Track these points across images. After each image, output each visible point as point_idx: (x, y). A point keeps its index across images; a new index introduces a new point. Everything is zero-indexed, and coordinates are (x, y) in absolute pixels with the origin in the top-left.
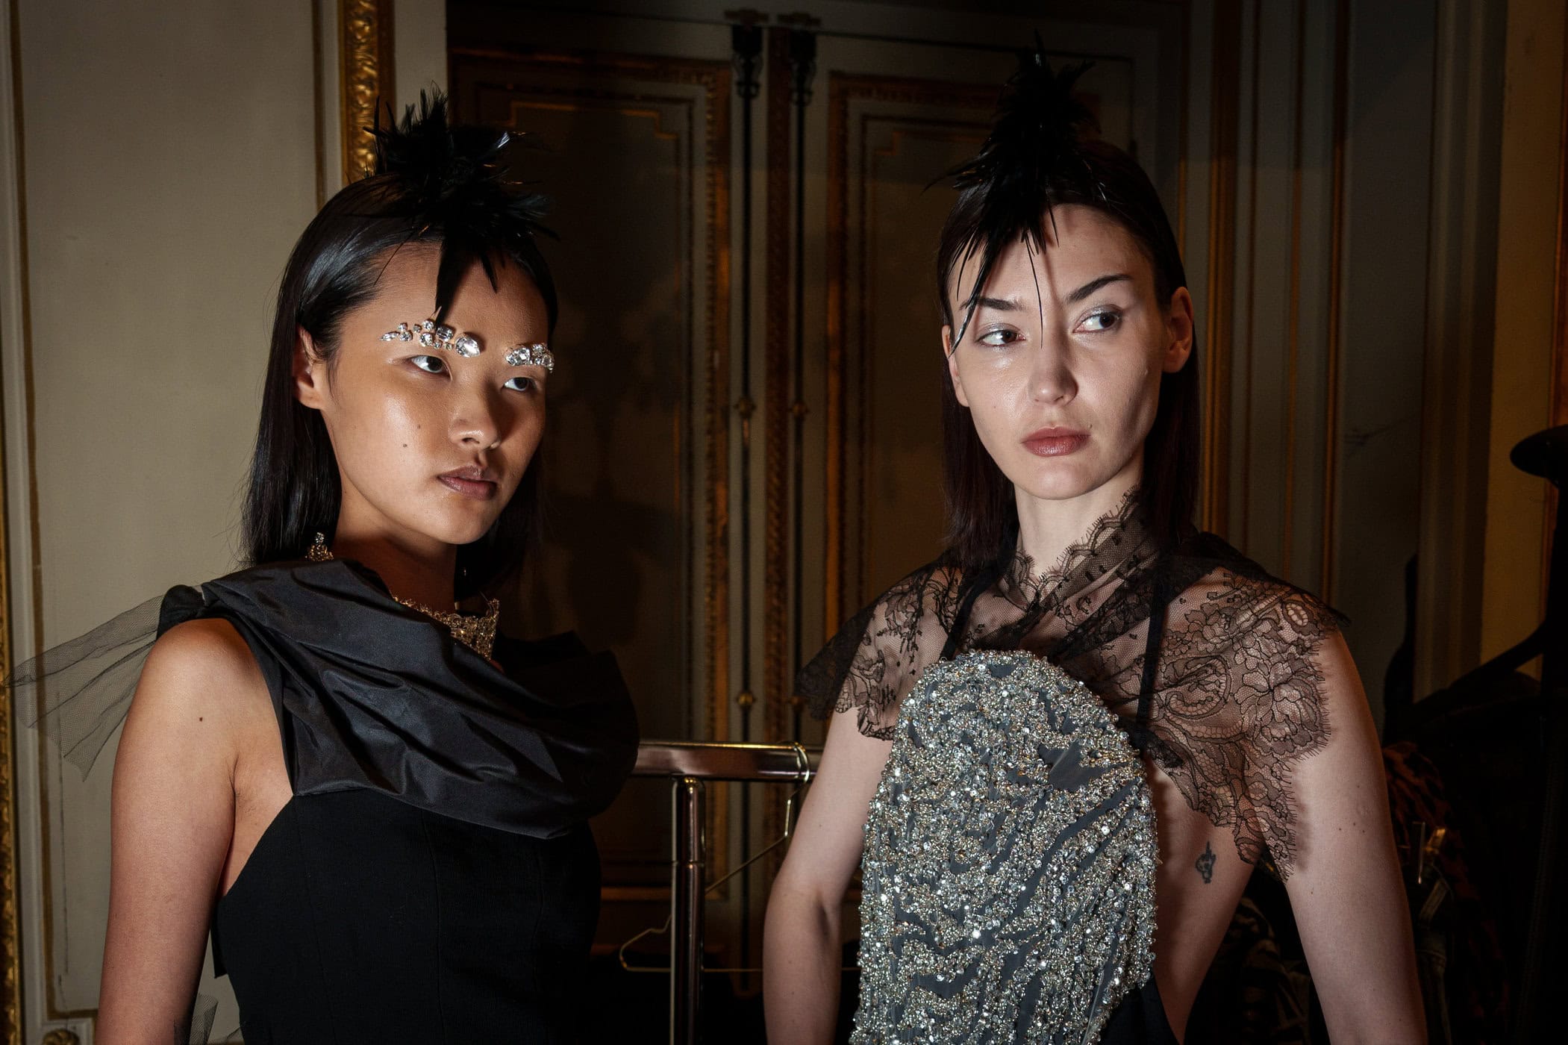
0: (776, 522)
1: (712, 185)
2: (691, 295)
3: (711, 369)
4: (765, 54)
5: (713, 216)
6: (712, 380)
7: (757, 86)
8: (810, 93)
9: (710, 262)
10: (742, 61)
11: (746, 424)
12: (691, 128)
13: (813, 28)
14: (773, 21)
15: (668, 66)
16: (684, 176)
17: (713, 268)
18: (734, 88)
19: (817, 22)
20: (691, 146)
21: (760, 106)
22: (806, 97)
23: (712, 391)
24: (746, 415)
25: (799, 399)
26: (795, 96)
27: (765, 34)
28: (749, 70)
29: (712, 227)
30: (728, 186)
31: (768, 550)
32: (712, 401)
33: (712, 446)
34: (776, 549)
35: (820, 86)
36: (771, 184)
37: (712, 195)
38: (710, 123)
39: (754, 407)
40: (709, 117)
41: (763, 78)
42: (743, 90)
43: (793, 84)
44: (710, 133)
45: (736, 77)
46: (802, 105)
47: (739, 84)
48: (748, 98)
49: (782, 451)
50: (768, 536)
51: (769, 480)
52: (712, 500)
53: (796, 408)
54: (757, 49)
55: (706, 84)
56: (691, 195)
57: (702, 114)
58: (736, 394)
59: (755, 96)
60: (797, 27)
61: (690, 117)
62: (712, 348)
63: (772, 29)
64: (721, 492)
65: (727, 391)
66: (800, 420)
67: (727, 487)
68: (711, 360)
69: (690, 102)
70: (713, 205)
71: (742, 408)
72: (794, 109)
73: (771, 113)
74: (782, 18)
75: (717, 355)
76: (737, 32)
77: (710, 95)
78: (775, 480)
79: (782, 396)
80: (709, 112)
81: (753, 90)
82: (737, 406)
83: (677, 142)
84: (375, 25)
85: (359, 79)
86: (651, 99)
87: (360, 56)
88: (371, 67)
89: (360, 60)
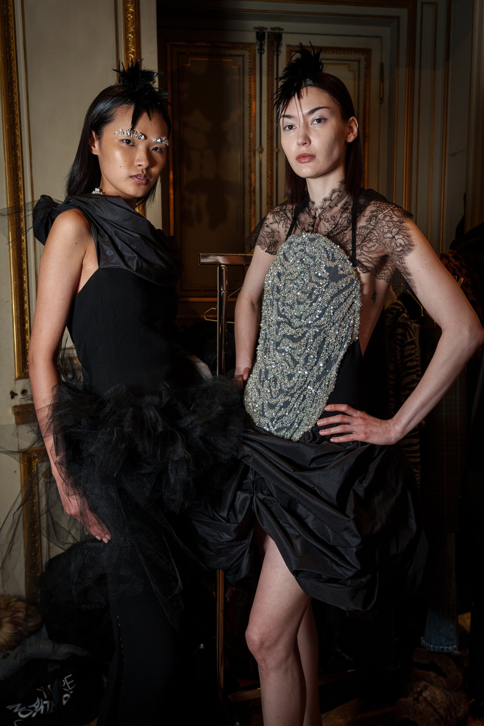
0: (270, 185)
1: (250, 81)
2: (244, 116)
3: (250, 139)
4: (266, 40)
5: (250, 91)
6: (250, 142)
7: (264, 50)
8: (280, 52)
9: (249, 105)
10: (259, 43)
11: (261, 155)
12: (243, 64)
13: (281, 31)
14: (269, 30)
15: (237, 45)
16: (241, 78)
17: (250, 107)
19: (282, 29)
20: (243, 69)
21: (265, 56)
23: (250, 145)
24: (261, 152)
25: (277, 147)
26: (276, 53)
27: (266, 34)
28: (261, 45)
29: (250, 95)
30: (255, 82)
31: (268, 194)
32: (250, 148)
33: (250, 162)
34: (270, 193)
35: (283, 49)
36: (268, 80)
37: (250, 85)
38: (250, 62)
39: (263, 150)
40: (249, 60)
41: (265, 48)
42: (259, 51)
43: (275, 49)
44: (250, 65)
45: (257, 47)
46: (278, 55)
47: (258, 50)
48: (261, 54)
49: (272, 163)
50: (268, 189)
51: (268, 172)
52: (250, 179)
53: (276, 150)
54: (264, 39)
55: (248, 50)
56: (243, 84)
57: (247, 59)
58: (258, 146)
59: (263, 53)
60: (276, 31)
61: (243, 61)
62: (250, 132)
63: (268, 32)
64: (253, 176)
65: (255, 145)
66: (277, 153)
67: (255, 175)
68: (250, 136)
69: (243, 56)
70: (250, 88)
71: (259, 150)
72: (275, 57)
73: (268, 58)
74: (271, 29)
75: (252, 134)
76: (257, 33)
77: (249, 54)
78: (270, 172)
79: (272, 146)
83: (239, 68)
84: (135, 35)
85: (130, 52)
86: (231, 55)
87: (130, 45)
88: (133, 49)
89: (130, 47)
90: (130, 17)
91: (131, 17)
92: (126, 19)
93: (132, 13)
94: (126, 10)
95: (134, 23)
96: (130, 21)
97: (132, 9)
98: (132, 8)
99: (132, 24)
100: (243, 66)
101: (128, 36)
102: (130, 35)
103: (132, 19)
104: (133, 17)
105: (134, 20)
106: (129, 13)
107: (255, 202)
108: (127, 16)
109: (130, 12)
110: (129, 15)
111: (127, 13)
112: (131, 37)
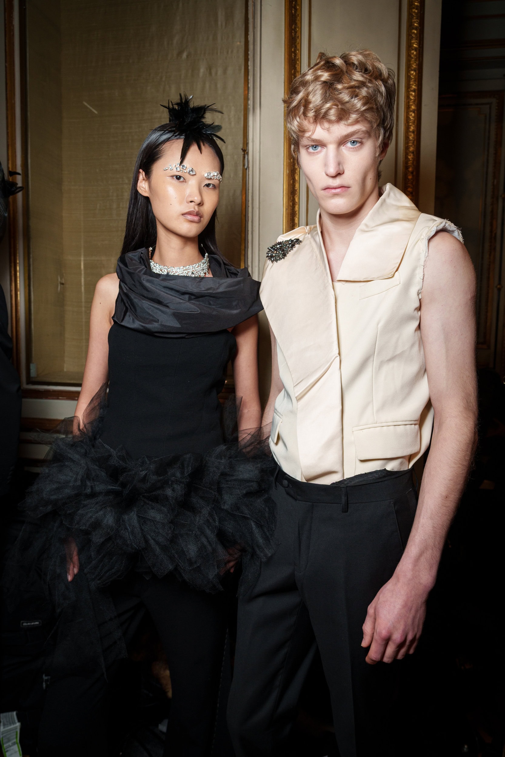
3: (493, 185)
5: (496, 138)
6: (493, 188)
9: (494, 152)
12: (490, 112)
16: (487, 127)
17: (495, 154)
20: (490, 118)
23: (493, 192)
29: (496, 141)
32: (493, 195)
33: (492, 209)
37: (496, 132)
40: (497, 108)
52: (491, 225)
55: (496, 98)
56: (489, 132)
57: (494, 107)
61: (490, 108)
62: (494, 179)
64: (494, 223)
67: (496, 222)
68: (493, 182)
69: (490, 104)
70: (496, 135)
75: (495, 181)
77: (497, 101)
80: (497, 106)
82: (501, 196)
83: (485, 117)
84: (417, 72)
85: (411, 90)
86: (477, 104)
87: (411, 83)
88: (415, 86)
89: (412, 84)
91: (415, 53)
92: (409, 56)
93: (416, 49)
94: (409, 47)
95: (418, 60)
97: (416, 45)
98: (416, 43)
99: (416, 60)
100: (490, 114)
101: (410, 73)
102: (412, 72)
103: (415, 56)
104: (416, 53)
105: (418, 56)
106: (413, 50)
108: (410, 53)
109: (413, 48)
111: (411, 49)
112: (413, 74)
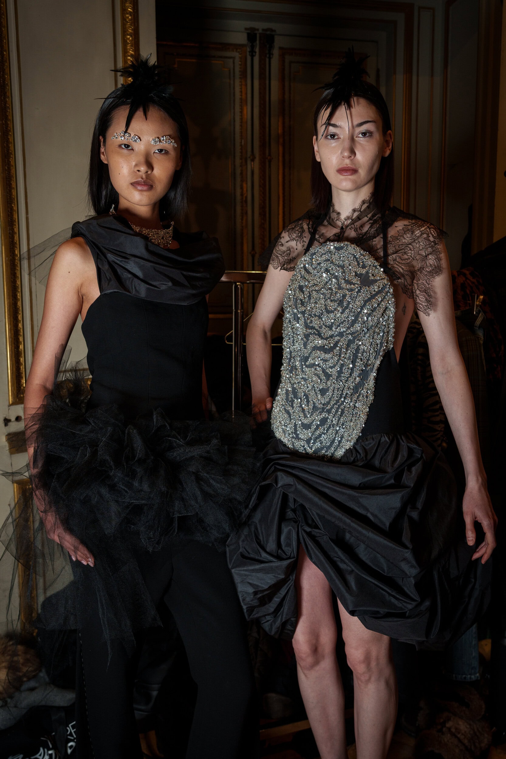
0: (262, 195)
1: (241, 85)
2: (234, 121)
3: (241, 145)
4: (258, 42)
5: (241, 95)
6: (241, 149)
7: (255, 52)
8: (273, 54)
9: (240, 110)
10: (251, 44)
11: (252, 163)
12: (234, 67)
13: (273, 33)
14: (260, 31)
15: (226, 46)
16: (232, 82)
17: (241, 112)
18: (248, 53)
19: (275, 31)
20: (234, 73)
21: (256, 59)
22: (271, 56)
23: (241, 152)
24: (253, 160)
25: (270, 155)
26: (268, 56)
27: (258, 36)
28: (253, 47)
29: (241, 99)
30: (246, 85)
31: (260, 204)
32: (241, 156)
33: (242, 170)
34: (262, 204)
35: (276, 52)
36: (260, 84)
37: (241, 89)
38: (240, 65)
39: (255, 158)
40: (240, 63)
41: (257, 50)
42: (251, 54)
43: (267, 52)
44: (240, 68)
45: (248, 49)
46: (270, 58)
47: (250, 52)
48: (252, 56)
49: (264, 172)
50: (260, 199)
51: (260, 182)
52: (242, 188)
53: (269, 158)
54: (256, 41)
55: (239, 52)
56: (234, 88)
57: (238, 62)
58: (249, 153)
59: (255, 56)
60: (268, 33)
61: (234, 63)
62: (241, 139)
63: (260, 34)
64: (245, 185)
65: (246, 152)
66: (270, 162)
67: (247, 184)
68: (241, 142)
69: (234, 58)
70: (241, 92)
71: (251, 158)
72: (267, 60)
73: (260, 61)
74: (263, 30)
75: (243, 141)
76: (249, 34)
77: (240, 56)
78: (262, 182)
79: (264, 154)
80: (240, 61)
81: (254, 54)
82: (249, 157)
83: (230, 71)
84: (133, 37)
85: (128, 55)
86: (221, 57)
87: (128, 48)
88: (132, 51)
89: (128, 49)
90: (128, 17)
91: (130, 17)
92: (124, 19)
93: (130, 13)
94: (124, 10)
95: (133, 24)
96: (129, 21)
97: (130, 9)
99: (131, 25)
100: (234, 69)
101: (126, 37)
102: (129, 37)
103: (130, 20)
104: (131, 18)
105: (133, 21)
106: (128, 14)
107: (246, 213)
108: (125, 17)
109: (128, 12)
110: (127, 16)
111: (126, 13)
112: (129, 38)
